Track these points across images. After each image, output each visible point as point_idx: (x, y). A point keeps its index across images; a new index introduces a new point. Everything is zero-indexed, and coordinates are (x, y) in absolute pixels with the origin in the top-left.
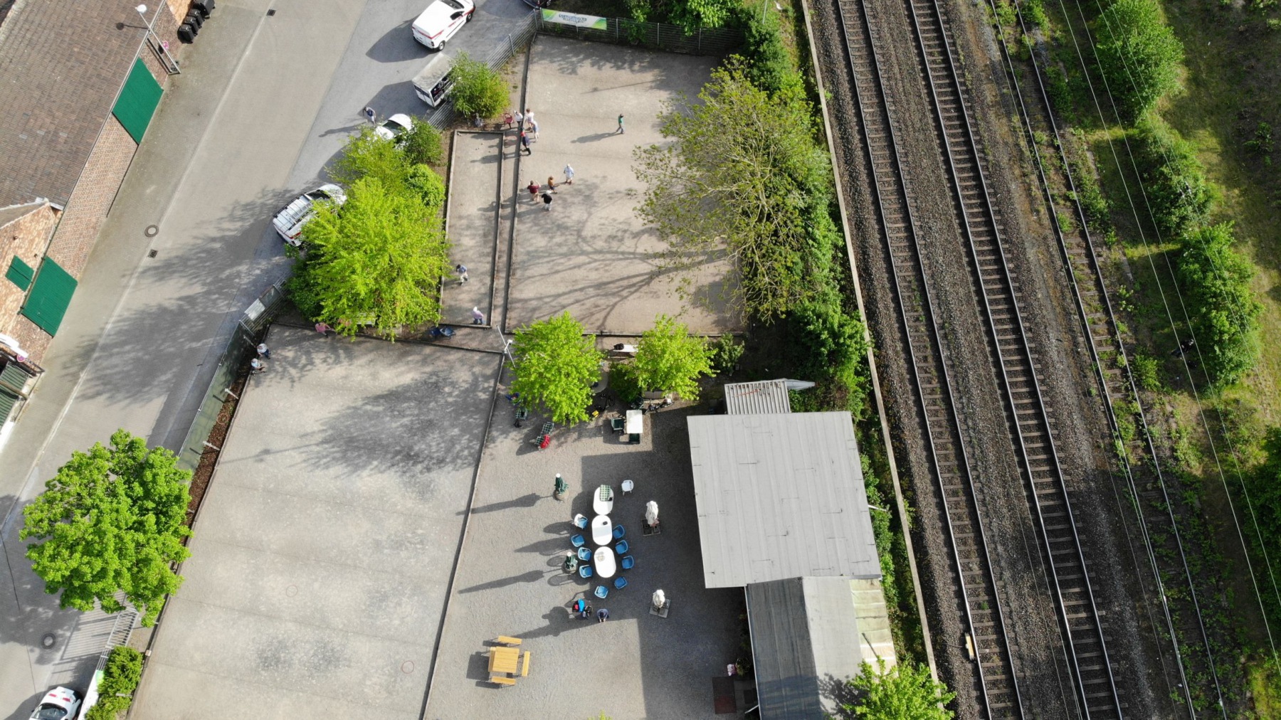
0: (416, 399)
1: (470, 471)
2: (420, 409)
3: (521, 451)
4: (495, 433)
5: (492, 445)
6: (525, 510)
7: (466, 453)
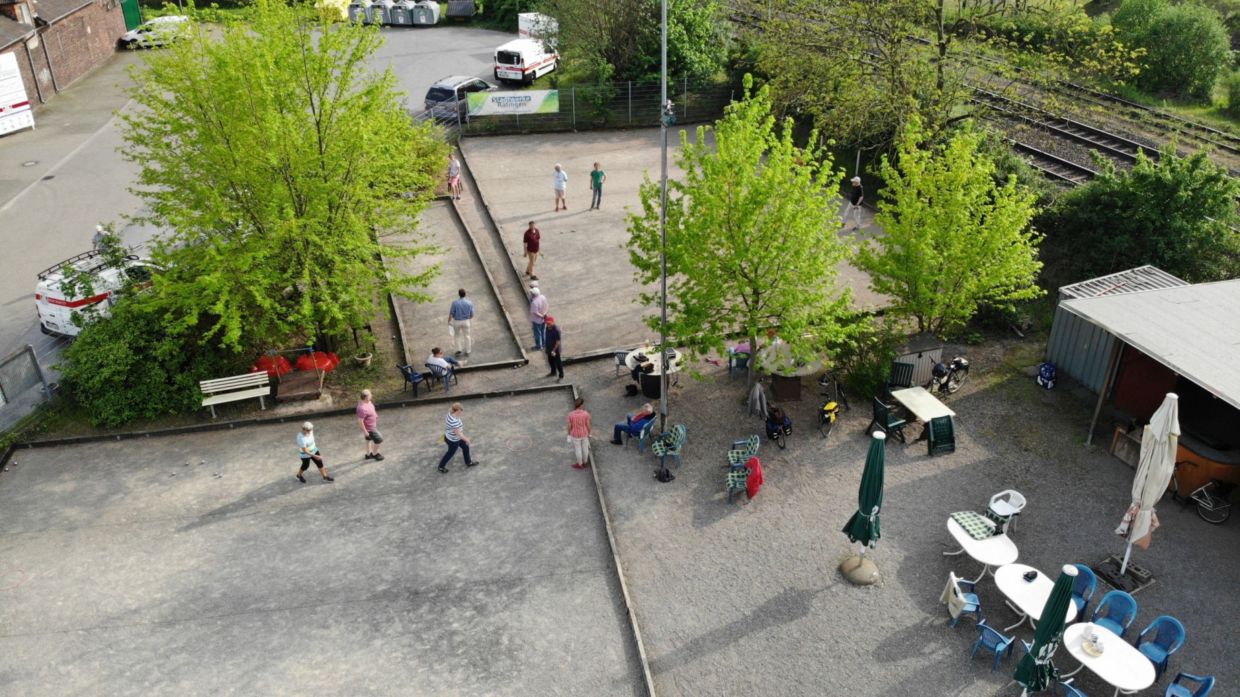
0: (397, 491)
1: (598, 586)
2: (413, 504)
3: (701, 520)
4: (620, 503)
5: (627, 524)
6: (793, 629)
7: (570, 551)
